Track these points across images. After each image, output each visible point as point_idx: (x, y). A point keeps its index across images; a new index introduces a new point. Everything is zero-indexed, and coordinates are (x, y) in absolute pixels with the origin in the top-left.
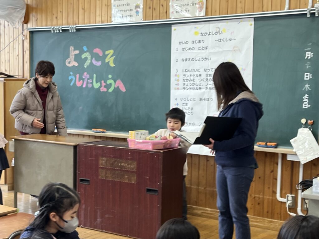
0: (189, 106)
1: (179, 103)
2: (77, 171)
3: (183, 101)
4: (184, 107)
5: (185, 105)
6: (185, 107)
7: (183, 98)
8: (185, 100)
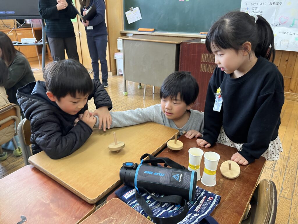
0: (258, 9)
1: (248, 8)
2: (179, 65)
3: (253, 6)
4: (253, 10)
5: (254, 9)
6: (255, 10)
7: (253, 4)
8: (255, 4)
